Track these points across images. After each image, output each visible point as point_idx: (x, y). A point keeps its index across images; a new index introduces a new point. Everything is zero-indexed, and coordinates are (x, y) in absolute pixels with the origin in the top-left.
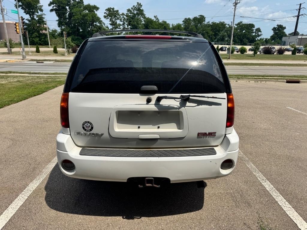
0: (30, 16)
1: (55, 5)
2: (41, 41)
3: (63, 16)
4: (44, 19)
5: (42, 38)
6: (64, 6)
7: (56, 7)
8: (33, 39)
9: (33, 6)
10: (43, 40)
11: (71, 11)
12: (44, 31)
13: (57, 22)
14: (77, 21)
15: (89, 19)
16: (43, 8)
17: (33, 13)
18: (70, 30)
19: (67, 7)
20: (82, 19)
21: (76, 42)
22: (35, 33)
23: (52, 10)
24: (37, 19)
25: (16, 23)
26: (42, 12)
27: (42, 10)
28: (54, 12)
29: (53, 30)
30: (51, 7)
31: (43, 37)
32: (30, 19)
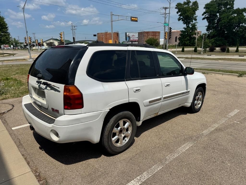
0: (187, 25)
1: (207, 14)
2: (191, 43)
3: (213, 22)
4: (196, 26)
5: (191, 41)
6: (215, 13)
7: (208, 15)
8: (185, 42)
9: (190, 18)
10: (192, 42)
11: (220, 17)
12: (194, 36)
13: (206, 27)
14: (223, 25)
15: (235, 21)
16: (197, 18)
17: (189, 23)
18: (215, 33)
19: (218, 14)
20: (228, 22)
21: (219, 42)
22: (187, 38)
23: (204, 19)
24: (191, 26)
25: (166, 32)
26: (196, 21)
27: (196, 20)
28: (206, 20)
29: (204, 33)
30: (204, 16)
31: (193, 40)
32: (186, 27)
